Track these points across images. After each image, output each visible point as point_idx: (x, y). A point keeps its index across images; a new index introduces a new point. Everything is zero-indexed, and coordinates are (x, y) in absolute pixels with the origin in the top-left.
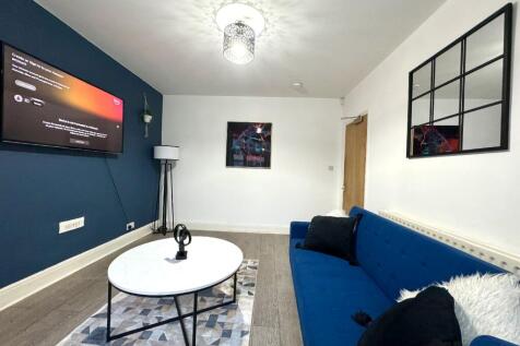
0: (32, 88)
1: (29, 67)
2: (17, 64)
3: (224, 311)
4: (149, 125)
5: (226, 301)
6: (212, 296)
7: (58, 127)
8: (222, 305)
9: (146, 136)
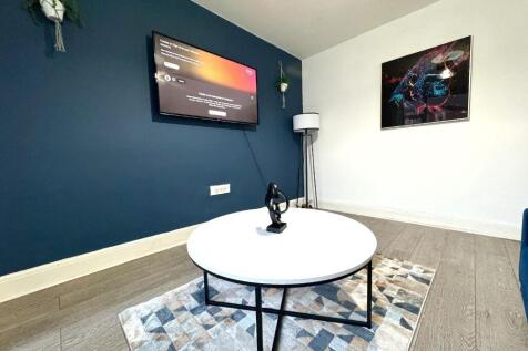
0: (176, 67)
1: (173, 49)
2: (164, 48)
3: (346, 333)
4: (286, 93)
5: (354, 317)
6: (334, 299)
7: (199, 100)
8: (347, 322)
9: (284, 106)
